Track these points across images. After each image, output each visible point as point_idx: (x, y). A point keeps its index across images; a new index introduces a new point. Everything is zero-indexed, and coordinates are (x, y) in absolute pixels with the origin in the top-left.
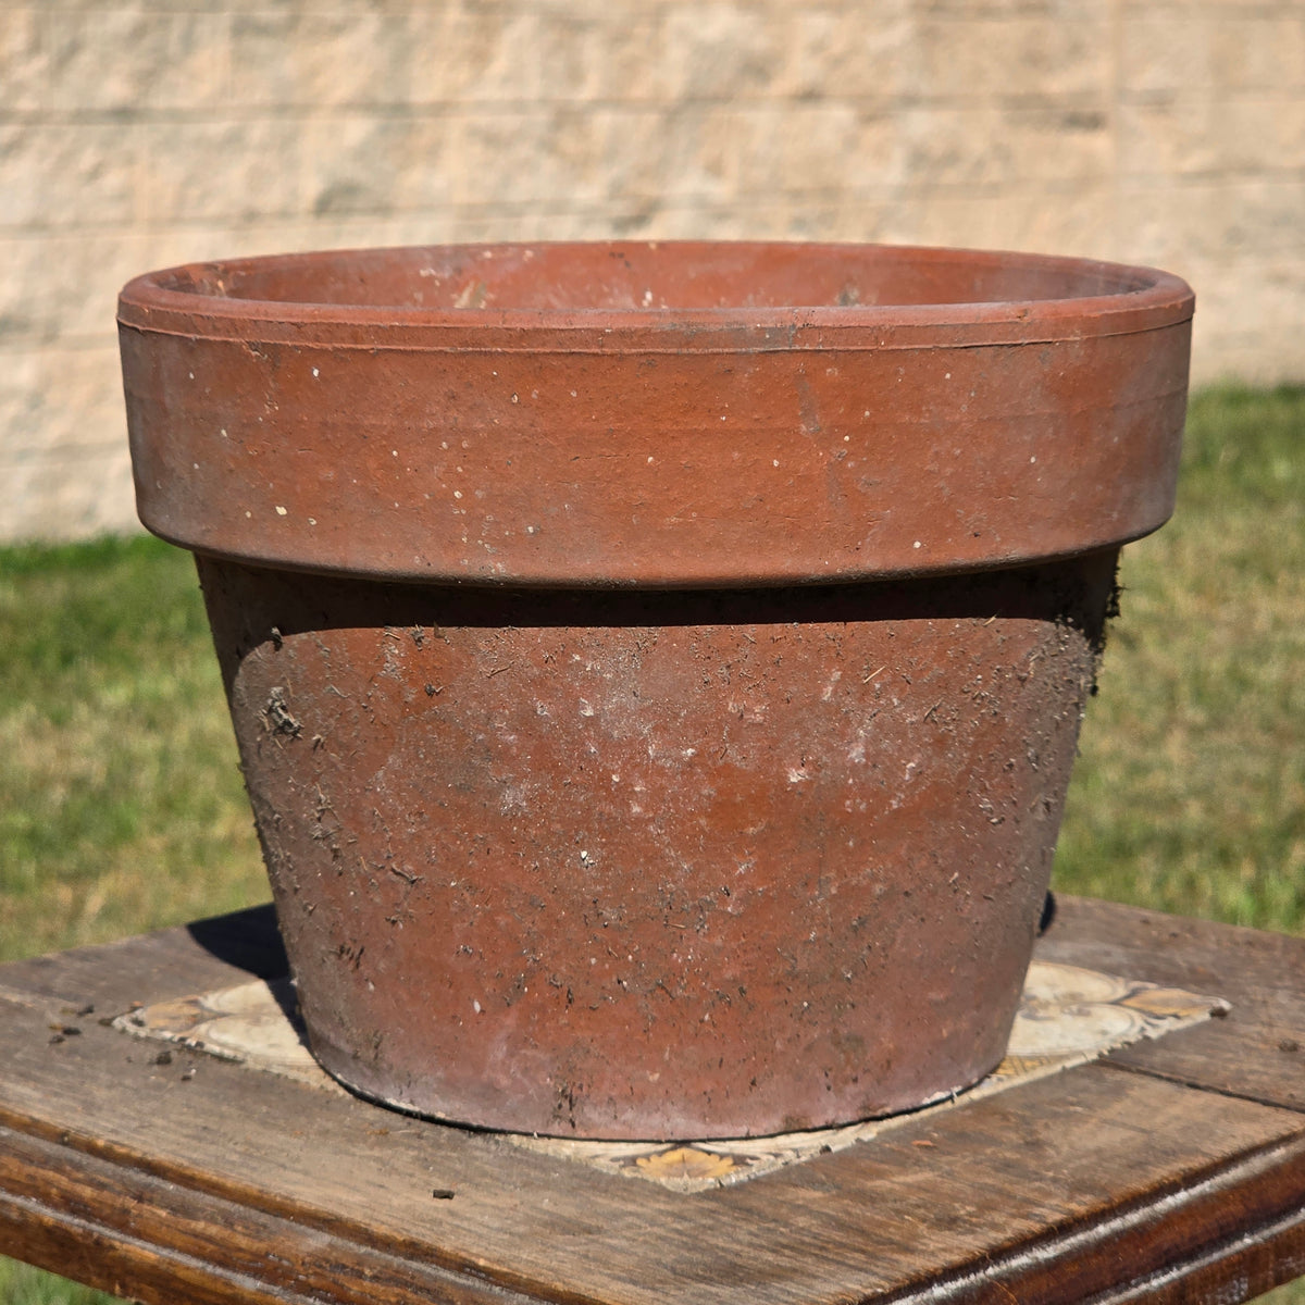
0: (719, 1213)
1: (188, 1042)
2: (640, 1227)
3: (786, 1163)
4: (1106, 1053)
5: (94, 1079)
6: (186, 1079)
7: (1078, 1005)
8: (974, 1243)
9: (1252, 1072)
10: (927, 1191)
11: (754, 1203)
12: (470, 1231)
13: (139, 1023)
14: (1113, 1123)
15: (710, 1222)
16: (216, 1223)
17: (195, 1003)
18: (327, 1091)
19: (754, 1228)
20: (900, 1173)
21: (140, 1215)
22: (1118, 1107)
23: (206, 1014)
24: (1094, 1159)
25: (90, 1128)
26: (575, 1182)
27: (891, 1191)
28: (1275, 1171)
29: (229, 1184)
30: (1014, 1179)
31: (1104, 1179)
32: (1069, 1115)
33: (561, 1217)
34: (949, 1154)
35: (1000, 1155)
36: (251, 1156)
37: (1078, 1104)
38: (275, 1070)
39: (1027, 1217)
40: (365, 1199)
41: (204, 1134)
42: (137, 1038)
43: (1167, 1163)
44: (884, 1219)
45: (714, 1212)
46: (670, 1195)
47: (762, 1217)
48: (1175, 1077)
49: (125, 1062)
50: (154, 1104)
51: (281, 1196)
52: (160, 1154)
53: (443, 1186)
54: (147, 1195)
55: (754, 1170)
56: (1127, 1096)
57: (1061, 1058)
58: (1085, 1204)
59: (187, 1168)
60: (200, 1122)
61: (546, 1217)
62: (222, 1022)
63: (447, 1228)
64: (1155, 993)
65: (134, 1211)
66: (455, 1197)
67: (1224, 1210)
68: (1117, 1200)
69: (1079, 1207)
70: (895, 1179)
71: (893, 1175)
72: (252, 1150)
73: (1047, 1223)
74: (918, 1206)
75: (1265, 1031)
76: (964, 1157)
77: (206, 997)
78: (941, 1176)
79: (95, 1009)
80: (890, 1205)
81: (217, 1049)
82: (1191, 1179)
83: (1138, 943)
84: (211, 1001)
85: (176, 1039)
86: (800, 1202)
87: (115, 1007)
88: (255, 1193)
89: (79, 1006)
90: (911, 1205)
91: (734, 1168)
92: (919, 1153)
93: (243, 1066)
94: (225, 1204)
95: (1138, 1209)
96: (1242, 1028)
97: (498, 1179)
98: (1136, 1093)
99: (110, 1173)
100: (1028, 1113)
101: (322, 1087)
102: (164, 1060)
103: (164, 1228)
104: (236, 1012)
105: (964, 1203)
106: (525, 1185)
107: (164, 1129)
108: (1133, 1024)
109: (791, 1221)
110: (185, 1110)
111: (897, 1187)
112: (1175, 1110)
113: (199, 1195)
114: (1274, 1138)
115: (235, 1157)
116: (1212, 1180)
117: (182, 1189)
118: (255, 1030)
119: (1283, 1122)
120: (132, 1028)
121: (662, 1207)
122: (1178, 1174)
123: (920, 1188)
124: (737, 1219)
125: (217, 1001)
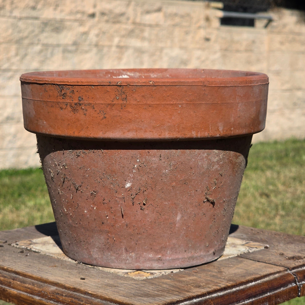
0: (146, 284)
1: (28, 248)
2: (127, 286)
3: (162, 275)
4: (239, 255)
5: (5, 255)
6: (27, 256)
7: (234, 245)
8: (204, 291)
9: (273, 259)
10: (194, 280)
11: (154, 282)
12: (88, 286)
13: (17, 245)
14: (239, 268)
15: (143, 285)
16: (30, 285)
17: (31, 241)
18: (59, 259)
19: (153, 287)
20: (188, 277)
21: (13, 283)
22: (240, 265)
23: (33, 243)
24: (233, 275)
25: (3, 265)
26: (113, 277)
27: (186, 280)
28: (276, 279)
29: (34, 276)
30: (215, 278)
31: (235, 279)
32: (229, 267)
33: (109, 284)
34: (200, 273)
35: (212, 274)
36: (40, 271)
37: (231, 264)
38: (47, 254)
39: (217, 286)
40: (65, 279)
41: (29, 266)
42: (16, 248)
43: (250, 276)
44: (184, 286)
45: (145, 284)
46: (135, 280)
47: (155, 284)
48: (254, 260)
49: (13, 252)
50: (19, 260)
51: (45, 278)
52: (19, 270)
53: (83, 277)
54: (15, 279)
55: (155, 276)
56: (243, 263)
57: (228, 255)
58: (230, 284)
59: (25, 273)
60: (29, 264)
61: (106, 284)
62: (36, 245)
63: (83, 285)
64: (252, 243)
65: (12, 283)
66: (86, 279)
67: (263, 287)
68: (238, 283)
69: (229, 284)
70: (187, 278)
71: (187, 277)
72: (40, 269)
73: (221, 287)
74: (192, 283)
75: (276, 251)
76: (203, 274)
77: (33, 240)
78: (198, 278)
79: (7, 242)
80: (185, 283)
81: (34, 250)
82: (256, 280)
83: (250, 234)
84: (34, 241)
85: (25, 248)
86: (165, 282)
87: (12, 242)
88: (40, 278)
89: (4, 241)
90: (190, 283)
91: (150, 275)
92: (193, 273)
93: (40, 253)
94: (33, 281)
95: (243, 285)
96: (271, 250)
97: (96, 276)
98: (245, 262)
99: (7, 274)
100: (220, 266)
101: (58, 258)
102: (22, 252)
103: (19, 286)
104: (40, 243)
105: (202, 283)
106: (102, 277)
107: (20, 265)
108: (246, 249)
109: (162, 286)
110: (26, 262)
111: (187, 280)
112: (253, 266)
113: (27, 279)
114: (276, 272)
115: (36, 271)
116: (261, 280)
117: (23, 278)
118: (44, 246)
119: (278, 268)
120: (15, 246)
121: (133, 282)
122: (252, 278)
123: (193, 280)
124: (150, 285)
125: (36, 241)
